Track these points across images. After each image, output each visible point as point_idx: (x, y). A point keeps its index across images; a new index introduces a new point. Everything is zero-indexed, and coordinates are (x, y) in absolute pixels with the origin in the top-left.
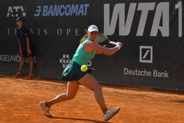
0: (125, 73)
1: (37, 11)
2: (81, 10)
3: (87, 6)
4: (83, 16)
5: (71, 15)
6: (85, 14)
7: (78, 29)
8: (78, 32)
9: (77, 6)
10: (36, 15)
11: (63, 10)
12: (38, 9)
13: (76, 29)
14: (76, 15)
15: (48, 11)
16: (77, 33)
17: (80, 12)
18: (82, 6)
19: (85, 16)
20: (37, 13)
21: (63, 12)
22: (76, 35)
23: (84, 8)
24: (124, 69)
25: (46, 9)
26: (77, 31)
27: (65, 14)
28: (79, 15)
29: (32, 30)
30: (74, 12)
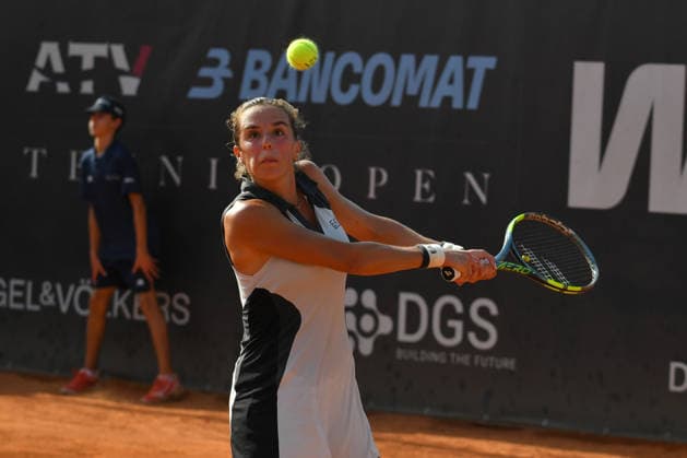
0: (673, 387)
1: (205, 72)
2: (451, 81)
3: (483, 64)
4: (459, 111)
5: (396, 102)
6: (473, 104)
7: (431, 173)
8: (427, 186)
9: (430, 62)
10: (196, 93)
11: (350, 77)
12: (215, 63)
13: (419, 174)
14: (424, 103)
15: (270, 75)
16: (423, 190)
17: (444, 89)
18: (455, 63)
19: (471, 111)
20: (208, 82)
21: (354, 89)
22: (418, 198)
23: (469, 75)
24: (668, 367)
25: (258, 65)
26: (424, 181)
27: (359, 97)
28: (436, 103)
29: (174, 163)
30: (412, 91)
